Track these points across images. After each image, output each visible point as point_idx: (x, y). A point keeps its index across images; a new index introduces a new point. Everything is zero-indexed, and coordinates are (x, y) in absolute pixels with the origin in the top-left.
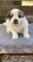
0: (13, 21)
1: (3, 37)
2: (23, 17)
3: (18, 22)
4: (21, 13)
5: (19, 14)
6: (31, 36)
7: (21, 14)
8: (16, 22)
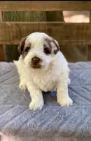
0: (30, 61)
1: (9, 102)
2: (55, 52)
3: (42, 64)
4: (52, 43)
5: (45, 46)
6: (74, 102)
7: (51, 46)
8: (36, 63)
